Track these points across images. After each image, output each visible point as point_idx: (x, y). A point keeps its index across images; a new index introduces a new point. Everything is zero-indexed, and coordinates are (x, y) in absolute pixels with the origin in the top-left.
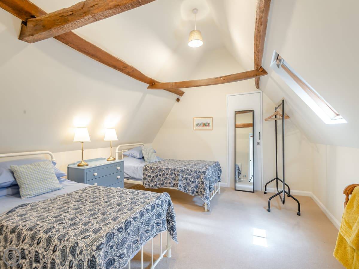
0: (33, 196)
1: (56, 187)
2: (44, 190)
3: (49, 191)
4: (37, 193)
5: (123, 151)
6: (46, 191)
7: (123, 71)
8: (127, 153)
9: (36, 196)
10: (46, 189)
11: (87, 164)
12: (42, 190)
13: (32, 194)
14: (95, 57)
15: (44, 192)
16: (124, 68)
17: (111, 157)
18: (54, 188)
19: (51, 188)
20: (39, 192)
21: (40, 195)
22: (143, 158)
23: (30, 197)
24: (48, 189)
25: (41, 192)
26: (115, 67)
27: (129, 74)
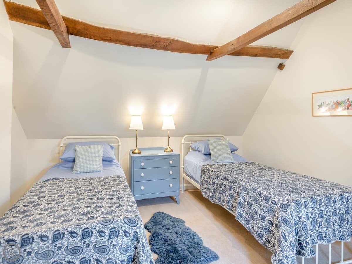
0: (79, 172)
1: (96, 169)
2: (86, 169)
3: (90, 171)
4: (81, 170)
5: (191, 142)
6: (88, 171)
7: (157, 47)
8: (193, 146)
9: (81, 173)
10: (88, 169)
11: (140, 152)
12: (85, 169)
13: (78, 171)
14: (119, 42)
15: (86, 171)
16: (156, 44)
17: (169, 148)
18: (94, 169)
19: (92, 169)
20: (83, 170)
21: (84, 173)
22: (210, 154)
23: (76, 173)
24: (90, 170)
25: (84, 170)
26: (145, 46)
27: (165, 48)
